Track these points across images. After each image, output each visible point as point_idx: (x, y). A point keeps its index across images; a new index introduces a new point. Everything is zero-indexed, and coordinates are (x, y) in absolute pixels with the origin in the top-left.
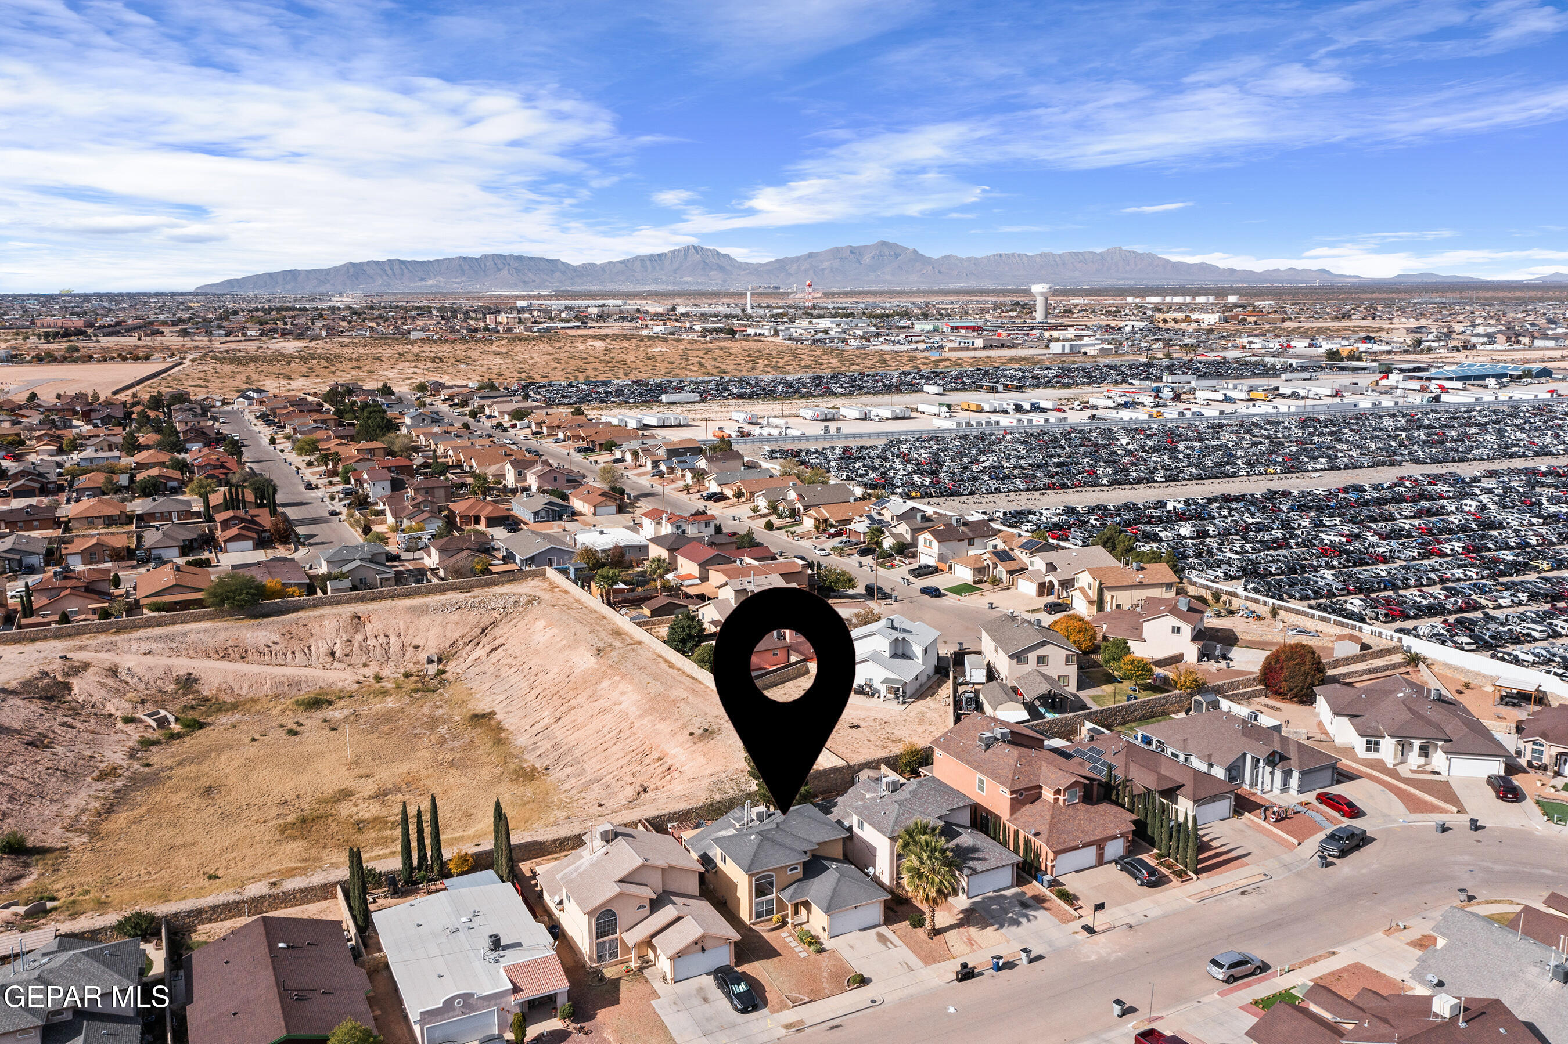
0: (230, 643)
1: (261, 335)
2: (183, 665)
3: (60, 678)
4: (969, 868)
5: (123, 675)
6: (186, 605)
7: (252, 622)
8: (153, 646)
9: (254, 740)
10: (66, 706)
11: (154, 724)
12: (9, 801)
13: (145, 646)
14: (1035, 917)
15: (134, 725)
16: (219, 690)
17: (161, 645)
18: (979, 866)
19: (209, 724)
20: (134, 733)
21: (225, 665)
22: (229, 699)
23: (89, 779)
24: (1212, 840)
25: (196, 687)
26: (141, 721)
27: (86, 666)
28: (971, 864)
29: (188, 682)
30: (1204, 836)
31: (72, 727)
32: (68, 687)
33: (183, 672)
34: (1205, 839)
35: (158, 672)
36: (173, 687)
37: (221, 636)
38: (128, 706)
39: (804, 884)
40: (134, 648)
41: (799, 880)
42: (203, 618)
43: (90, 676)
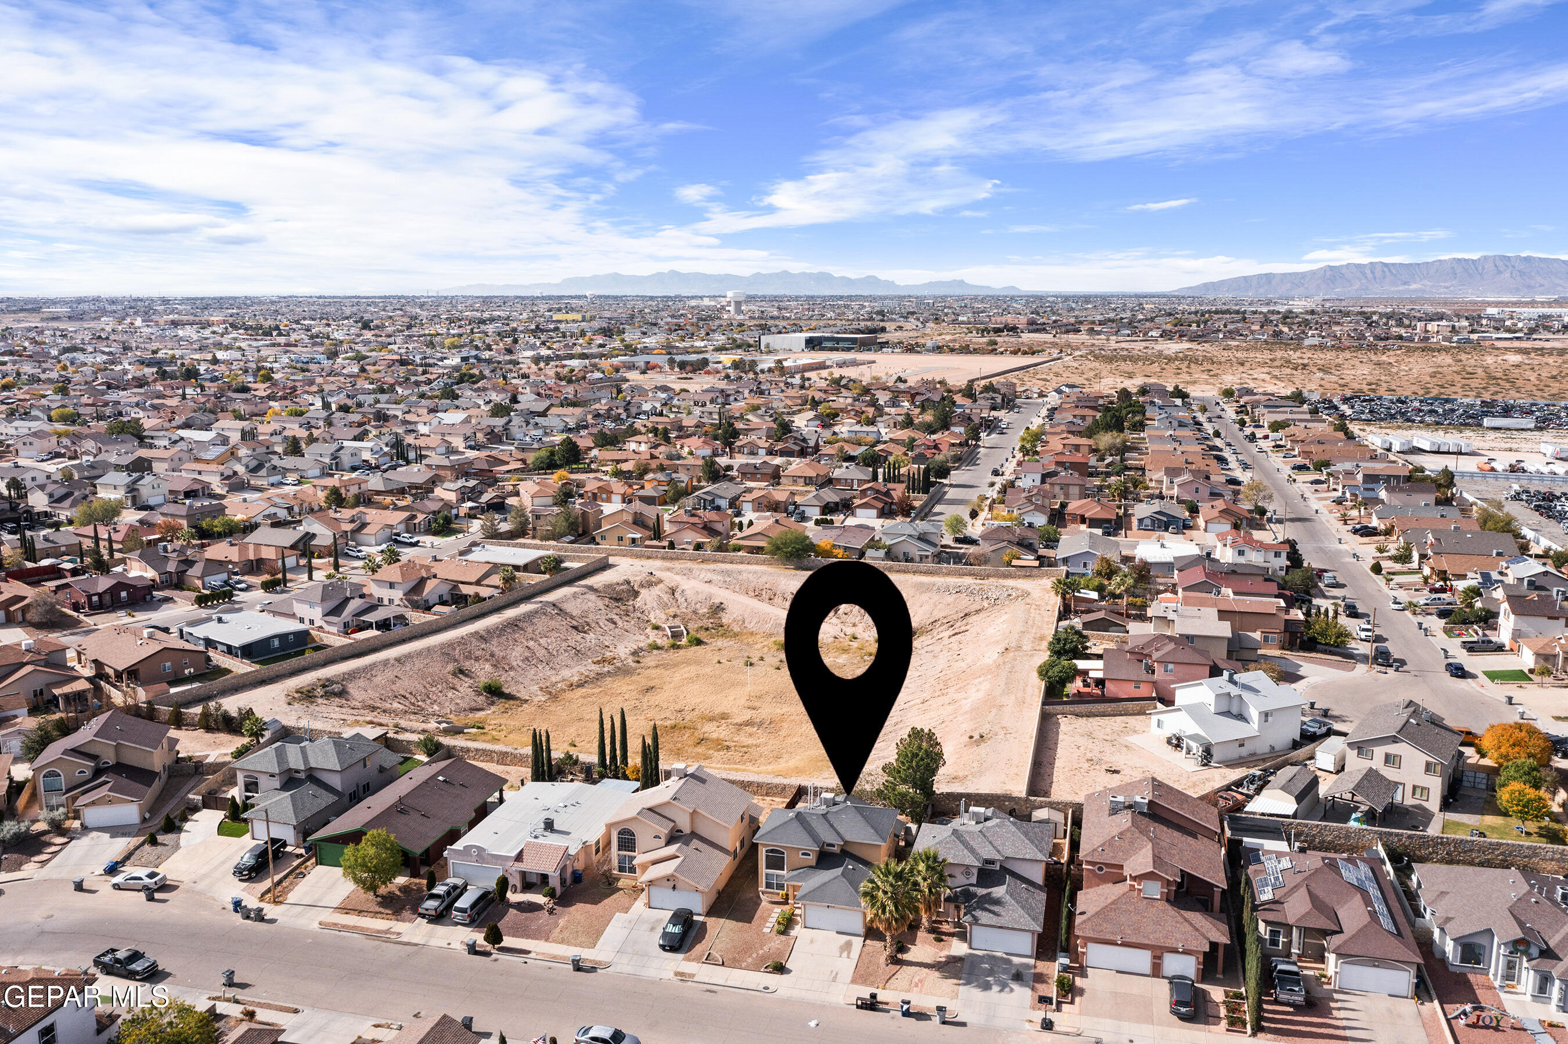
0: (767, 586)
2: (720, 595)
3: (636, 588)
5: (677, 595)
6: (759, 550)
7: (794, 572)
8: (715, 577)
9: (719, 662)
10: (624, 608)
11: (670, 634)
12: (523, 661)
13: (709, 576)
15: (656, 632)
16: (734, 620)
17: (720, 578)
19: (706, 644)
20: (653, 636)
21: (755, 603)
22: (736, 629)
23: (590, 661)
24: (1340, 1009)
25: (721, 614)
26: (664, 630)
27: (661, 581)
29: (718, 609)
30: (1336, 1001)
31: (615, 623)
32: (636, 594)
33: (717, 601)
34: (1332, 1005)
35: (701, 597)
36: (706, 610)
37: (764, 579)
38: (664, 617)
39: (809, 872)
40: (702, 576)
41: (808, 867)
42: (763, 562)
43: (656, 590)
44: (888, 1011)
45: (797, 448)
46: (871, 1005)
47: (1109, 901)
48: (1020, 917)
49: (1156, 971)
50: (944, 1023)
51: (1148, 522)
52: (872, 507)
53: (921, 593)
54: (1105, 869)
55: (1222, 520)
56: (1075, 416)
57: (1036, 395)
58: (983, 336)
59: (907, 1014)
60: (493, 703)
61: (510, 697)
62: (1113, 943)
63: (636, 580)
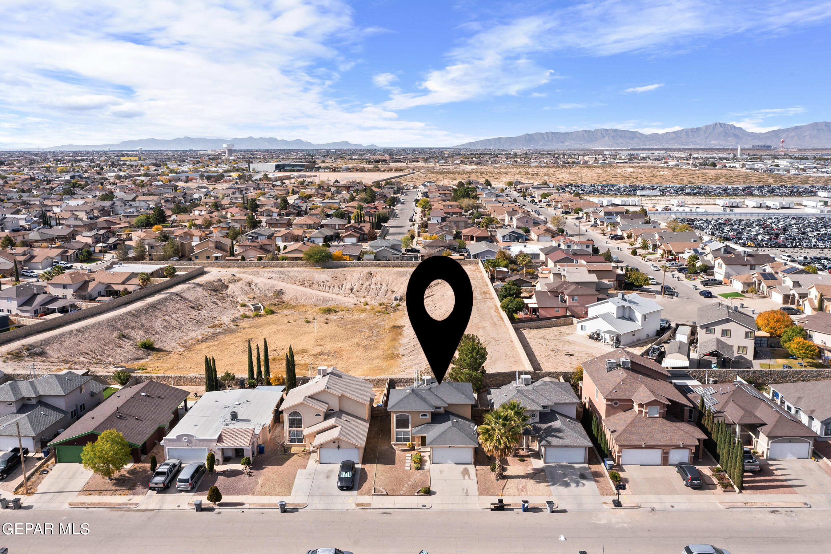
0: (307, 278)
1: (461, 163)
2: (280, 285)
3: (226, 283)
4: (547, 441)
5: (252, 286)
6: (297, 259)
7: (322, 270)
8: (274, 276)
9: (289, 322)
10: (221, 295)
11: (253, 309)
12: (163, 328)
13: (270, 275)
14: (584, 485)
15: (244, 308)
16: (291, 299)
17: (277, 275)
18: (554, 441)
19: (277, 313)
20: (242, 310)
21: (301, 288)
22: (293, 303)
23: (206, 326)
24: (776, 470)
25: (282, 296)
26: (248, 306)
27: (241, 279)
28: (549, 439)
29: (280, 293)
30: (772, 465)
31: (217, 304)
32: (227, 287)
33: (278, 288)
34: (771, 468)
35: (268, 287)
36: (272, 294)
37: (305, 275)
38: (247, 299)
39: (429, 426)
40: (265, 275)
41: (428, 423)
42: (302, 266)
43: (239, 284)
44: (512, 509)
45: (296, 212)
46: (500, 507)
47: (628, 422)
48: (577, 438)
49: (665, 462)
50: (553, 512)
51: (508, 237)
52: (354, 236)
53: (401, 277)
54: (619, 403)
55: (547, 235)
56: (440, 194)
57: (412, 188)
58: (369, 164)
59: (526, 510)
60: (149, 355)
61: (159, 350)
62: (640, 447)
63: (225, 279)
